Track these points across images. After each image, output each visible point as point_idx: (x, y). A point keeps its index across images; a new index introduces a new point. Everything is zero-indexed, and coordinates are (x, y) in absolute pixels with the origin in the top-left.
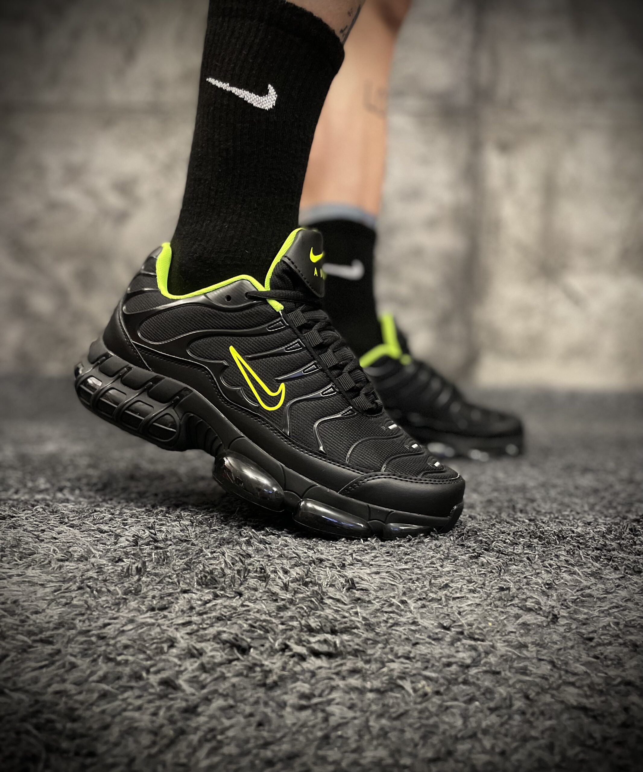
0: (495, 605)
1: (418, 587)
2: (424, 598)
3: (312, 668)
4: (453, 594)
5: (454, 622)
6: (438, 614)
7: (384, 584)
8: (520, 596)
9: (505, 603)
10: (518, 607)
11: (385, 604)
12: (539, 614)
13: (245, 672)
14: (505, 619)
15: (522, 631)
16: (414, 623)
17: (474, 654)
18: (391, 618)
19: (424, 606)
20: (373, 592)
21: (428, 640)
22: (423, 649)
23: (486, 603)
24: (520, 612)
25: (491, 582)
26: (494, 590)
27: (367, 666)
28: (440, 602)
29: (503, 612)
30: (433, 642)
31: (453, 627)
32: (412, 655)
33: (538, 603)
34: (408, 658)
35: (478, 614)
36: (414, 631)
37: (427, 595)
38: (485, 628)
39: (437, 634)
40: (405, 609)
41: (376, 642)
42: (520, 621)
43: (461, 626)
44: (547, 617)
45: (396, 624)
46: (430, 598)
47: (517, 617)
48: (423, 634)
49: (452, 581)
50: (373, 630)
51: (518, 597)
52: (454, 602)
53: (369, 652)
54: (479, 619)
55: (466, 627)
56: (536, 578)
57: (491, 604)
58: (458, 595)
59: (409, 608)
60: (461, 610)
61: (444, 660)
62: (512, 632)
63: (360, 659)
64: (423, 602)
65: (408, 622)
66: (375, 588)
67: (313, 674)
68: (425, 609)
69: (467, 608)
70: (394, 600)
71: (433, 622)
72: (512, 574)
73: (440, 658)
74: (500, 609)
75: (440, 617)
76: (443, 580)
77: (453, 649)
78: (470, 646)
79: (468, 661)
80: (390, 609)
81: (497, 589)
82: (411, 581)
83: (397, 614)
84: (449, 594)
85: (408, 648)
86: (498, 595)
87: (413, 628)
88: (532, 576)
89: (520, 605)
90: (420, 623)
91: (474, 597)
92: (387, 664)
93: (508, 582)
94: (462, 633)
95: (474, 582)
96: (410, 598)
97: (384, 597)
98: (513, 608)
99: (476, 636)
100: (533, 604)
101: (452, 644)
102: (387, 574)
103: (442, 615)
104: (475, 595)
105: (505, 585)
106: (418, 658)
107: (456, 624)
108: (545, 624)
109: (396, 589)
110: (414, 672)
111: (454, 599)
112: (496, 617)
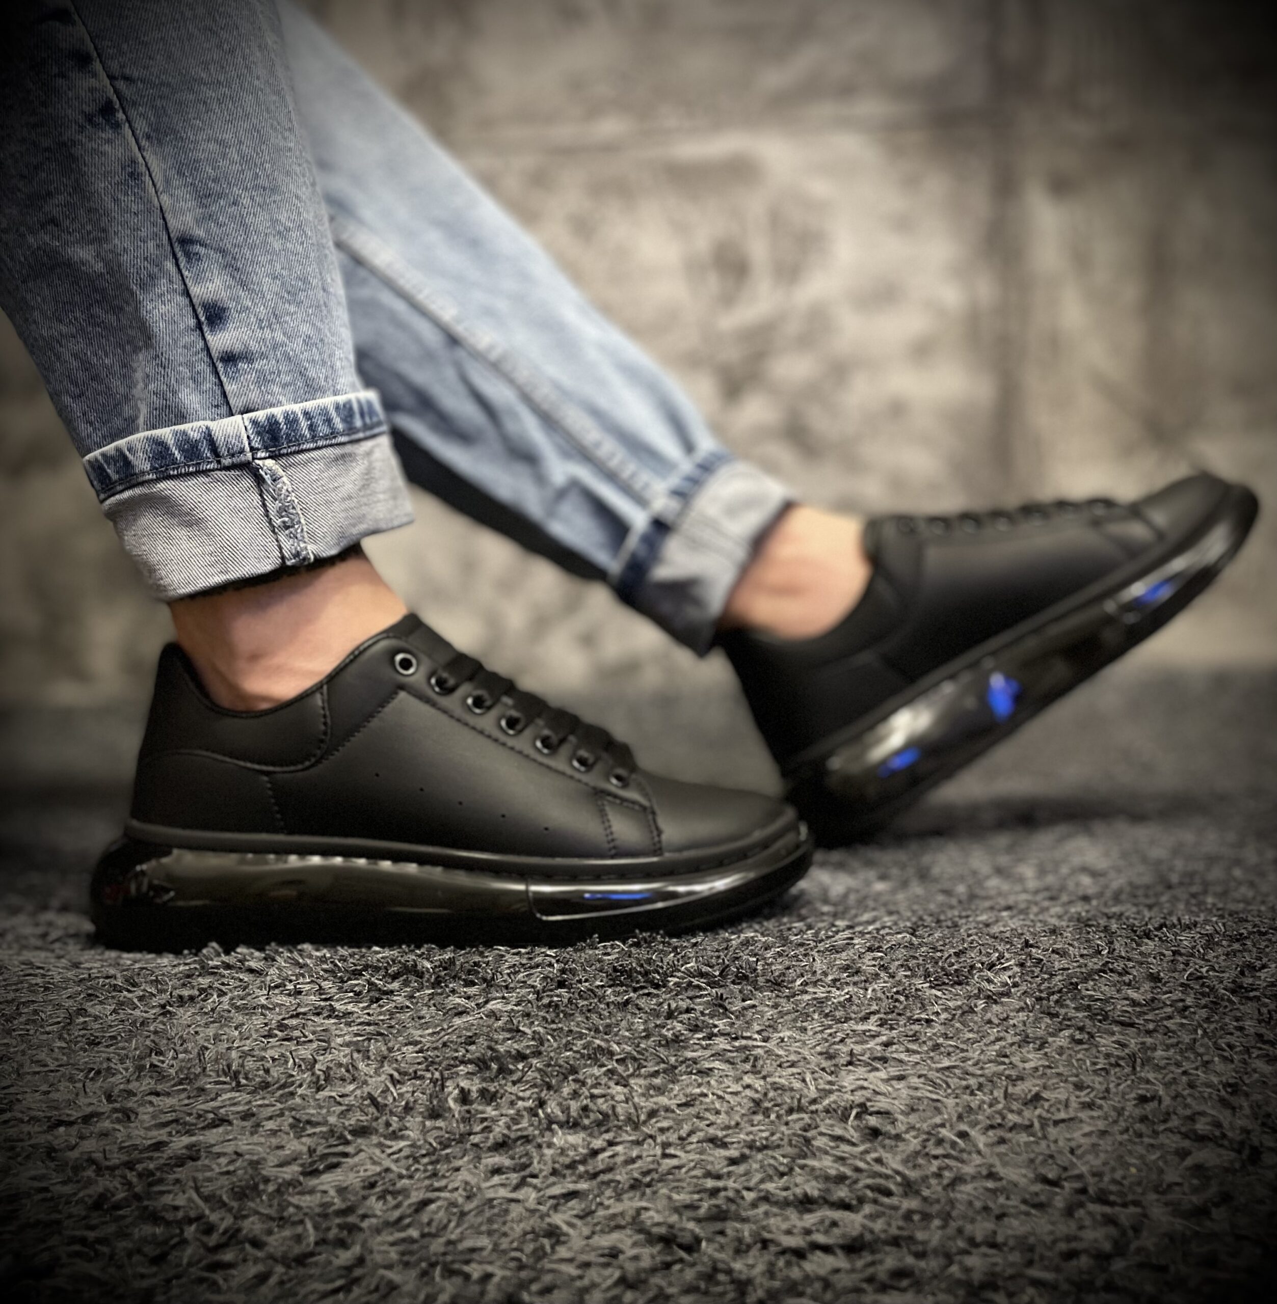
0: (1135, 1131)
1: (984, 1102)
2: (1000, 1125)
3: (822, 1272)
4: (1053, 1114)
5: (1065, 1169)
6: (1032, 1156)
7: (919, 1099)
8: (1180, 1111)
9: (1156, 1127)
10: (1180, 1133)
11: (928, 1140)
12: (1221, 1146)
13: (703, 1285)
14: (1159, 1158)
15: (1195, 1182)
16: (991, 1176)
17: (1112, 1231)
18: (948, 1167)
19: (1002, 1141)
20: (900, 1117)
21: (1023, 1208)
22: (1015, 1226)
23: (1116, 1128)
24: (1187, 1144)
25: (1119, 1085)
26: (1128, 1100)
27: (922, 1264)
28: (1030, 1130)
29: (1152, 1145)
30: (1033, 1211)
31: (1065, 1179)
32: (1000, 1239)
33: (1218, 1125)
34: (993, 1245)
35: (1107, 1152)
36: (994, 1191)
37: (1004, 1118)
38: (1124, 1178)
39: (1037, 1194)
40: (968, 1149)
41: (926, 1217)
42: (1189, 1161)
43: (1080, 1177)
44: (1239, 1152)
45: (958, 1180)
46: (1011, 1124)
47: (1183, 1154)
48: (1012, 1197)
49: (1045, 1087)
50: (917, 1193)
51: (1176, 1114)
52: (1058, 1129)
53: (920, 1236)
54: (1112, 1163)
55: (1091, 1180)
56: (1204, 1072)
57: (1127, 1130)
58: (1062, 1115)
59: (975, 1146)
60: (1073, 1144)
61: (1063, 1246)
62: (1177, 1184)
63: (905, 1250)
64: (1000, 1133)
65: (979, 1173)
66: (903, 1108)
67: (827, 1284)
68: (1006, 1146)
69: (1083, 1141)
70: (944, 1132)
71: (1024, 1171)
72: (1158, 1068)
73: (1054, 1242)
74: (1147, 1140)
75: (1038, 1161)
76: (1028, 1087)
77: (1073, 1225)
78: (1104, 1215)
79: (1107, 1247)
80: (939, 1151)
81: (1135, 1099)
82: (968, 1091)
83: (956, 1159)
84: (1045, 1114)
85: (990, 1225)
86: (1138, 1112)
87: (990, 1184)
88: (1197, 1069)
89: (1183, 1129)
90: (1002, 1175)
91: (1092, 1118)
92: (958, 1258)
93: (1153, 1084)
94: (1083, 1191)
95: (1088, 1087)
96: (973, 1124)
97: (925, 1126)
98: (1170, 1135)
99: (1112, 1198)
100: (1208, 1127)
101: (1069, 1212)
102: (922, 1080)
103: (1041, 1158)
104: (1095, 1114)
105: (1148, 1090)
106: (1011, 1243)
107: (1071, 1173)
108: (1237, 1165)
109: (944, 1110)
110: (1010, 1271)
111: (1056, 1123)
112: (1141, 1157)
